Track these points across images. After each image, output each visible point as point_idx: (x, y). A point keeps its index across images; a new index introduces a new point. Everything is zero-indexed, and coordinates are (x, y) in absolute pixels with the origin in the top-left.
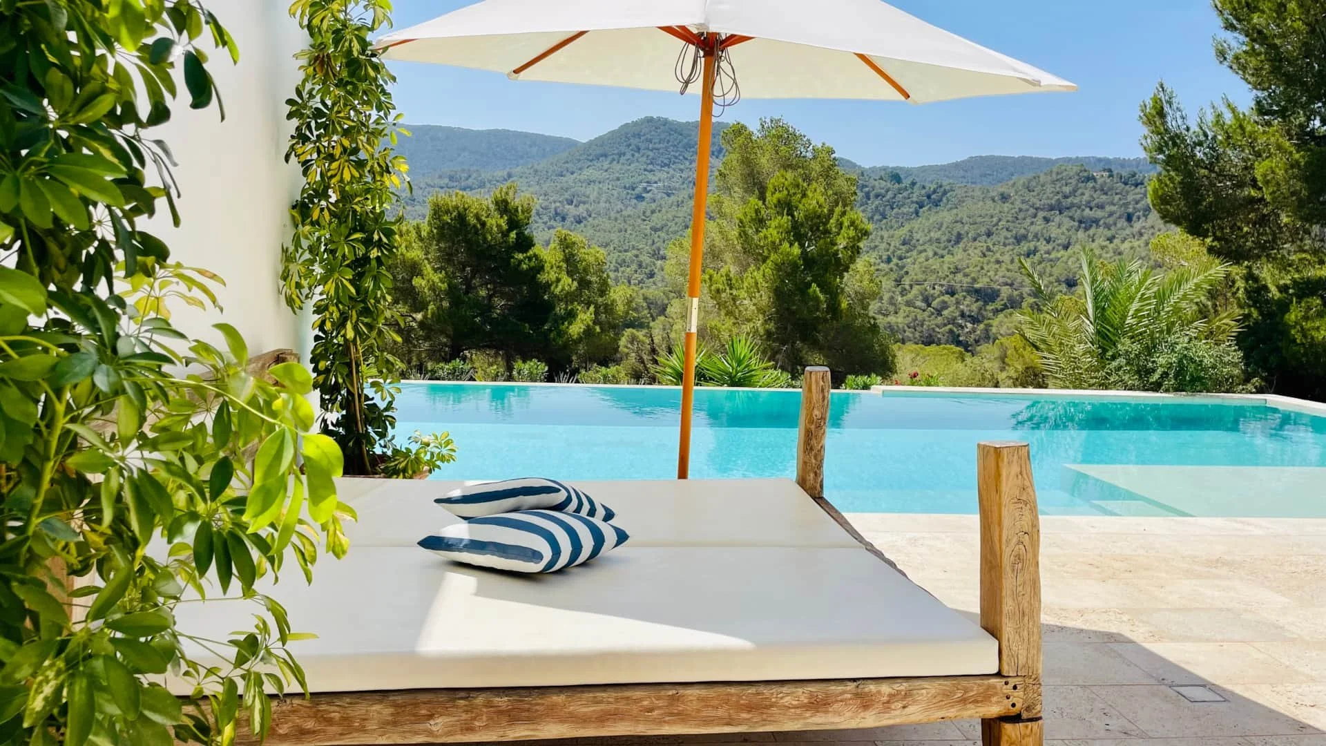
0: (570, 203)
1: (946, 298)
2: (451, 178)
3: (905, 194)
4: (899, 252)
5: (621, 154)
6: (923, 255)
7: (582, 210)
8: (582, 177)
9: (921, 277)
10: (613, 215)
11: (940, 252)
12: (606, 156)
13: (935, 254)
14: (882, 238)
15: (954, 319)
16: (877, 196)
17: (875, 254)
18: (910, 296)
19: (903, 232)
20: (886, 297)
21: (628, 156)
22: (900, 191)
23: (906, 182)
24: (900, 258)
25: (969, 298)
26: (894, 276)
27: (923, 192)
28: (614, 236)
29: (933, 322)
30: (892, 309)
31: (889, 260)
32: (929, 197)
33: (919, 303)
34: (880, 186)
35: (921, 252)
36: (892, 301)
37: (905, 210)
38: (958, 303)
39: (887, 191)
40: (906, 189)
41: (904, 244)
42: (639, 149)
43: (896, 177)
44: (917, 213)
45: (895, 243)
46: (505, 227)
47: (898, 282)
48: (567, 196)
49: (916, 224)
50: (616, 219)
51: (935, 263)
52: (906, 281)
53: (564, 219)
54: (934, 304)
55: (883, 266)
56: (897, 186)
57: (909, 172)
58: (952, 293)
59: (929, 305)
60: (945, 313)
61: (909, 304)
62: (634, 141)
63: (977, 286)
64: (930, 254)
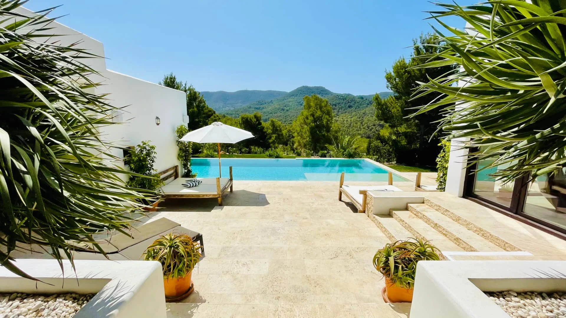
0: (285, 106)
1: (373, 127)
2: (259, 102)
3: (364, 102)
4: (362, 116)
5: (297, 95)
6: (368, 117)
7: (288, 108)
8: (288, 100)
9: (367, 122)
10: (295, 109)
11: (372, 115)
12: (293, 95)
13: (371, 116)
14: (358, 112)
15: (375, 132)
16: (357, 102)
17: (357, 116)
18: (364, 127)
19: (363, 111)
20: (358, 127)
21: (299, 95)
22: (363, 101)
23: (365, 99)
24: (362, 117)
25: (378, 127)
26: (361, 122)
27: (369, 101)
28: (295, 114)
29: (369, 133)
30: (360, 129)
31: (360, 118)
32: (370, 102)
33: (366, 128)
34: (358, 100)
35: (367, 116)
36: (360, 128)
37: (364, 106)
38: (376, 128)
39: (360, 101)
40: (364, 101)
41: (363, 114)
42: (301, 94)
43: (362, 98)
44: (367, 106)
45: (361, 114)
46: (256, 121)
47: (362, 123)
48: (285, 105)
49: (367, 109)
50: (296, 110)
51: (371, 119)
52: (363, 123)
53: (284, 110)
54: (370, 128)
55: (358, 119)
56: (362, 100)
57: (365, 96)
58: (374, 125)
59: (369, 128)
60: (372, 130)
61: (364, 128)
62: (300, 92)
63: (380, 124)
64: (370, 116)
